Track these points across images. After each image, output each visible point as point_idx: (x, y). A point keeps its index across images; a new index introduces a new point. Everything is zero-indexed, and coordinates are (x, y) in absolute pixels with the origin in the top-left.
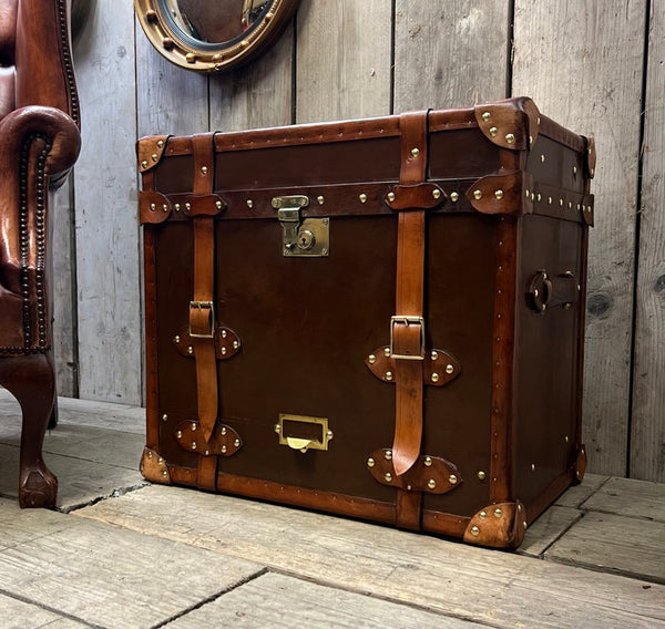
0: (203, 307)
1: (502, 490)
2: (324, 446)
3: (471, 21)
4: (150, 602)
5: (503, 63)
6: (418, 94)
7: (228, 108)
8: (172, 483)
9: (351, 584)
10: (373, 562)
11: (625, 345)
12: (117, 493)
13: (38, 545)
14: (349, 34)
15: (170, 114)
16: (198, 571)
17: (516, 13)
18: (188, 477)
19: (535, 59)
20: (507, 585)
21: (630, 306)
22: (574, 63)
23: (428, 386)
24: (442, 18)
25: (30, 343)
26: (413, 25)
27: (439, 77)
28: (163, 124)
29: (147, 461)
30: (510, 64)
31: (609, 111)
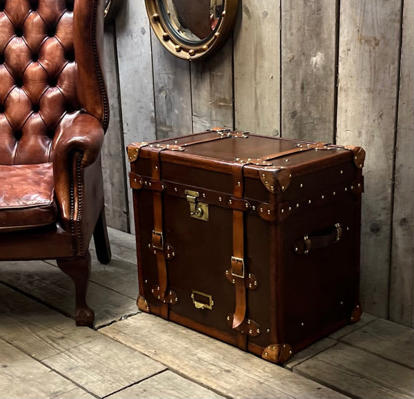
0: (158, 234)
1: (275, 339)
2: (210, 308)
3: (317, 59)
4: (113, 382)
5: (333, 86)
6: (293, 95)
7: (200, 80)
8: (150, 313)
9: (197, 379)
10: (214, 368)
12: (123, 318)
13: (79, 350)
14: (259, 51)
15: (170, 76)
16: (138, 368)
17: (340, 59)
18: (157, 312)
19: (348, 88)
20: (261, 383)
21: (389, 231)
22: (365, 94)
24: (304, 54)
26: (290, 55)
27: (302, 88)
29: (140, 301)
30: (336, 88)
31: (381, 125)
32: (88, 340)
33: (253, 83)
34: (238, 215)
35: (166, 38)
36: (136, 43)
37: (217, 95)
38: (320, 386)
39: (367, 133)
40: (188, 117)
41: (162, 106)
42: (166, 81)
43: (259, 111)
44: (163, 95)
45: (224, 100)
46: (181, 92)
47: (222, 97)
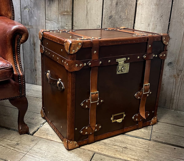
9: (116, 156)
12: (41, 125)
22: (154, 7)
27: (117, 4)
30: (136, 4)
31: (162, 20)
33: (86, 2)
37: (62, 10)
38: (175, 147)
39: (153, 24)
41: (26, 16)
42: (29, 3)
43: (88, 17)
44: (27, 10)
45: (67, 12)
46: (39, 8)
47: (66, 10)
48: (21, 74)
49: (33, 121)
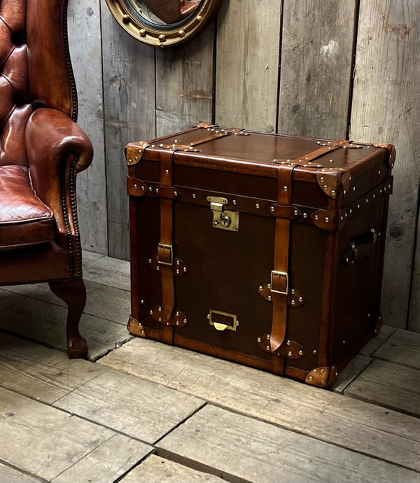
0: (166, 247)
1: (324, 361)
2: (234, 329)
3: (330, 48)
4: (155, 424)
5: (348, 78)
6: (295, 87)
7: (169, 69)
8: (146, 337)
9: (248, 412)
10: (258, 398)
11: (409, 256)
12: (118, 346)
13: (89, 387)
14: (250, 38)
15: (126, 64)
16: (173, 405)
17: (358, 48)
18: (157, 336)
19: (367, 80)
20: (322, 412)
21: (413, 235)
22: (390, 88)
23: (289, 306)
24: (312, 42)
25: (73, 274)
26: (294, 43)
27: (308, 79)
28: (122, 70)
29: (131, 323)
30: (352, 80)
31: (408, 120)
32: (94, 374)
33: (242, 73)
34: (283, 224)
35: (127, 21)
36: (79, 25)
37: (191, 87)
38: (387, 410)
39: (390, 129)
40: (150, 111)
41: (114, 99)
42: (121, 70)
43: (248, 106)
44: (116, 85)
45: (202, 92)
46: (141, 82)
47: (199, 89)
48: (73, 234)
49: (102, 337)
